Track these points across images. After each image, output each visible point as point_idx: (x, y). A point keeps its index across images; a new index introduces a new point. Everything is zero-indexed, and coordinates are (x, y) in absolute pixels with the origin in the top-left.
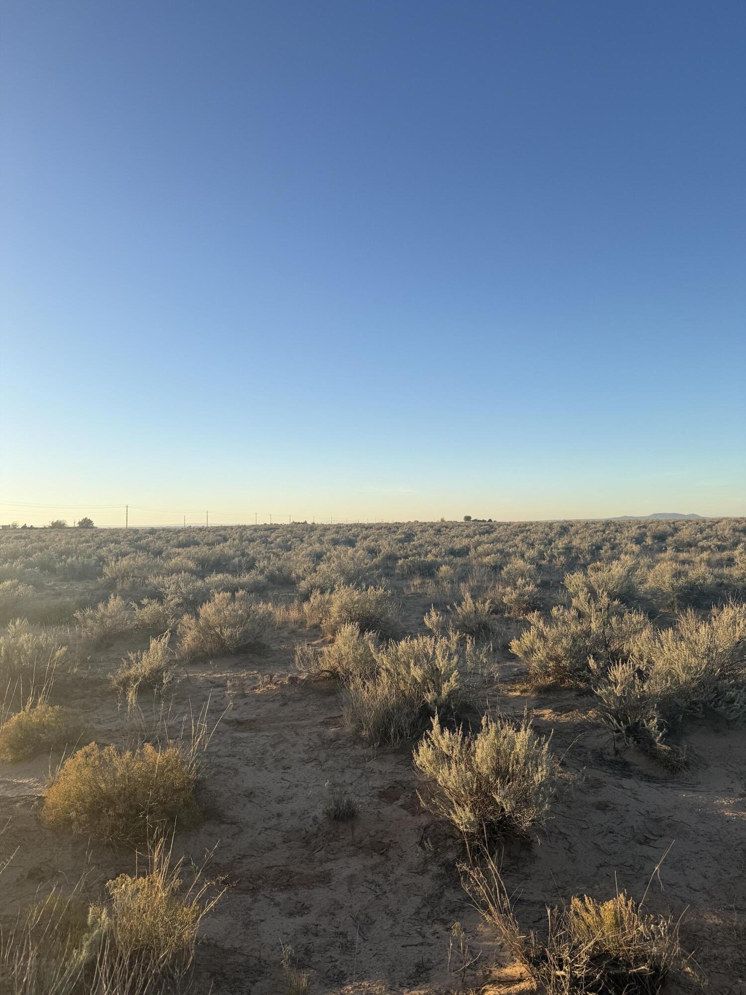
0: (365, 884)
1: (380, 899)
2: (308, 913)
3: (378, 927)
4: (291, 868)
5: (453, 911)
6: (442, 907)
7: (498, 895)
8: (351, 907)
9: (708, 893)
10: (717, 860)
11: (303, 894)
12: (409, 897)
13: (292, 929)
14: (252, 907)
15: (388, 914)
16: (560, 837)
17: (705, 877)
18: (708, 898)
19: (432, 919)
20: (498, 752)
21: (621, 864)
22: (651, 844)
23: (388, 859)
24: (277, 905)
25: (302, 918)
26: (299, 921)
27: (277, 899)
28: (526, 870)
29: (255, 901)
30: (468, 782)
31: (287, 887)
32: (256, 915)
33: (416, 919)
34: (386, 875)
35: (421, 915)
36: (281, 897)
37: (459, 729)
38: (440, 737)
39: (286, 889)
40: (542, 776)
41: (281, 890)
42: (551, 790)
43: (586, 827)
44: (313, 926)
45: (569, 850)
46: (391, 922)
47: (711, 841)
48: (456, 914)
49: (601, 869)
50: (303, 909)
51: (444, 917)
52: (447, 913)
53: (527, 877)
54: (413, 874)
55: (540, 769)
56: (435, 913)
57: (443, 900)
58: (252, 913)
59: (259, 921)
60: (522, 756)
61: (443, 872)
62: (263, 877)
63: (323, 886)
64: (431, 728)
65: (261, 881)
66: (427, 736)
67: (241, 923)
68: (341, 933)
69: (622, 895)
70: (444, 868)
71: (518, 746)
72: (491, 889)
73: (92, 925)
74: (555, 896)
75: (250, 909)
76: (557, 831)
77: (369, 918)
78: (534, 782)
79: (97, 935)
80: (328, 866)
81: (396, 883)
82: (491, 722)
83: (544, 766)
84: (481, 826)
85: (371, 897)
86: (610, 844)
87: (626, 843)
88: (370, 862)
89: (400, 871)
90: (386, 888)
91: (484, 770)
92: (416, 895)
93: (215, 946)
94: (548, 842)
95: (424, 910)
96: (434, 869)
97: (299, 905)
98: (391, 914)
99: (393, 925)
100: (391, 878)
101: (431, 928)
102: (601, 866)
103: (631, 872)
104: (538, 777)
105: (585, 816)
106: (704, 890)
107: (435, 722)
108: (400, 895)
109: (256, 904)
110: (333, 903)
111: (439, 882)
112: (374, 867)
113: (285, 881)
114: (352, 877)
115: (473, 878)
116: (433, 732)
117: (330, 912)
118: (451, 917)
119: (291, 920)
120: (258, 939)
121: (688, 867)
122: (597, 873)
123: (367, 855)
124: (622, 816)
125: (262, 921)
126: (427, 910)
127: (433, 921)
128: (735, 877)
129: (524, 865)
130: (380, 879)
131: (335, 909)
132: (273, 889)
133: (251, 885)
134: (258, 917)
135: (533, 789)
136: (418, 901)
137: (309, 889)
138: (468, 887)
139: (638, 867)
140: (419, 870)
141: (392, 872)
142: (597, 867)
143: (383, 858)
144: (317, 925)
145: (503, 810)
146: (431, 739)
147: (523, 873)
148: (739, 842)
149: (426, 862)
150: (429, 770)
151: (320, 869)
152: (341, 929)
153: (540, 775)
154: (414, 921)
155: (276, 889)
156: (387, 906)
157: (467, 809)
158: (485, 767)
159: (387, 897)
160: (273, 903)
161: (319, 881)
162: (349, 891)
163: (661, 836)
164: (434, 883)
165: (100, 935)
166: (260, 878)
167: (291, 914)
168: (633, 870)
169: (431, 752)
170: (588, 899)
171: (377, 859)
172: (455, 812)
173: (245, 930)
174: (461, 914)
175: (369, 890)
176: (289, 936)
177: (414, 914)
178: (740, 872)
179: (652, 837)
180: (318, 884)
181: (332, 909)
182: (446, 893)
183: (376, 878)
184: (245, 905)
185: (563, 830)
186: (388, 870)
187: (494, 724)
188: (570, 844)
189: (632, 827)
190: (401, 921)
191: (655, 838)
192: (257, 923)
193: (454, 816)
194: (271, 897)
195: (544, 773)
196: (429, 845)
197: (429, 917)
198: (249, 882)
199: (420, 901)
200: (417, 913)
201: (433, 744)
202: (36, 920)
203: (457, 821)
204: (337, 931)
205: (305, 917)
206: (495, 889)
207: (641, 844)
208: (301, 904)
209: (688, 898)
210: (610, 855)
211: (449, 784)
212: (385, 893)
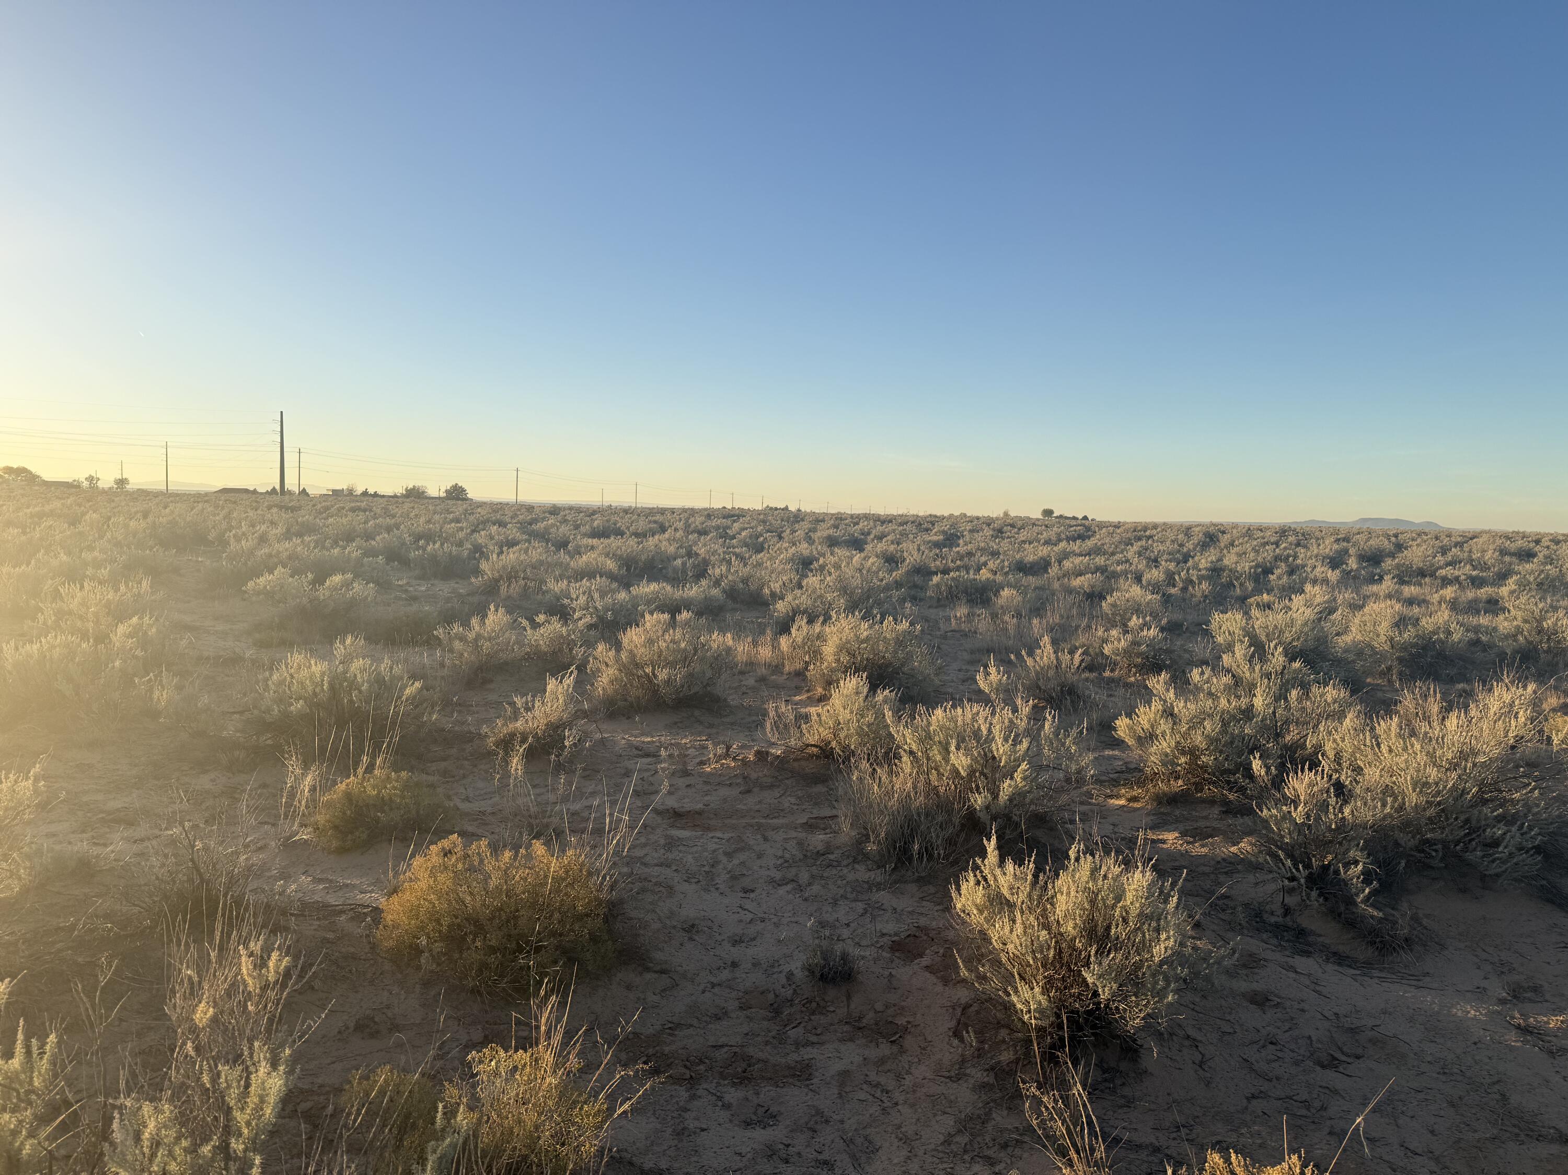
0: (865, 1086)
1: (889, 1114)
2: (774, 1125)
3: (883, 1158)
4: (751, 1051)
5: (1005, 1146)
6: (988, 1138)
7: (1086, 1136)
8: (842, 1122)
9: (1437, 1160)
10: (1453, 1106)
11: (767, 1093)
12: (935, 1115)
13: (748, 1149)
14: (688, 1107)
15: (901, 1139)
16: (1187, 1043)
17: (1432, 1132)
18: (1435, 1169)
19: (971, 1154)
20: (1093, 902)
21: (1287, 1097)
22: (1341, 1069)
23: (902, 1051)
24: (727, 1106)
25: (762, 1131)
26: (760, 1135)
27: (727, 1098)
28: (1127, 1091)
29: (693, 1097)
30: (1042, 947)
31: (743, 1079)
32: (695, 1119)
33: (945, 1153)
34: (899, 1077)
35: (953, 1147)
36: (733, 1095)
37: (1029, 861)
38: (998, 872)
39: (741, 1083)
40: (1166, 948)
41: (734, 1084)
42: (1179, 971)
43: (1231, 1030)
44: (781, 1146)
45: (1200, 1066)
46: (904, 1153)
47: (1445, 1073)
48: (1010, 1150)
49: (1254, 1102)
50: (767, 1118)
51: (990, 1153)
52: (996, 1148)
53: (1129, 1103)
54: (943, 1079)
55: (1163, 936)
56: (976, 1146)
57: (990, 1126)
58: (686, 1115)
59: (698, 1130)
60: (1134, 912)
61: (991, 1079)
62: (707, 1061)
63: (798, 1084)
64: (983, 854)
65: (702, 1067)
66: (976, 868)
67: (670, 1130)
68: (826, 1163)
69: (1295, 1158)
70: (992, 1074)
71: (1129, 896)
72: (1075, 1128)
73: (443, 1130)
74: (1174, 1139)
75: (686, 1110)
76: (1181, 1033)
77: (870, 1142)
78: (1152, 956)
79: (450, 1145)
80: (808, 1053)
81: (914, 1091)
82: (1085, 854)
83: (1172, 933)
84: (1058, 1016)
85: (874, 1109)
86: (1269, 1062)
87: (1297, 1063)
88: (873, 1053)
89: (922, 1071)
90: (898, 1096)
91: (1069, 928)
92: (945, 1113)
93: (631, 1163)
94: (1166, 1050)
95: (958, 1139)
96: (977, 1074)
97: (761, 1111)
98: (905, 1140)
99: (909, 1158)
100: (907, 1082)
101: (969, 1169)
102: (1254, 1097)
103: (1304, 1112)
104: (1159, 951)
105: (1230, 1013)
106: (1431, 1155)
107: (991, 846)
108: (920, 1110)
109: (695, 1103)
110: (813, 1112)
111: (984, 1097)
112: (882, 1061)
113: (740, 1070)
114: (845, 1075)
115: (1047, 1108)
116: (986, 861)
117: (809, 1126)
118: (1002, 1155)
119: (749, 1133)
120: (695, 1159)
121: (1403, 1113)
122: (1246, 1108)
123: (871, 1042)
124: (1292, 1019)
125: (703, 1130)
126: (963, 1139)
127: (972, 1159)
128: (1487, 1139)
129: (1124, 1084)
130: (888, 1081)
131: (816, 1123)
132: (722, 1082)
133: (688, 1072)
134: (697, 1124)
135: (1149, 967)
136: (947, 1123)
137: (777, 1086)
138: (1036, 1119)
139: (1317, 1104)
140: (953, 1074)
141: (908, 1073)
142: (1247, 1098)
143: (895, 1048)
144: (788, 1146)
145: (1096, 994)
146: (981, 872)
147: (1123, 1097)
148: (1495, 1079)
149: (963, 1061)
150: (977, 919)
151: (795, 1056)
152: (825, 1156)
153: (1162, 946)
154: (941, 1155)
155: (726, 1082)
156: (900, 1127)
157: (1037, 990)
158: (1071, 924)
159: (899, 1111)
160: (720, 1103)
161: (794, 1076)
162: (840, 1096)
163: (1358, 1057)
164: (977, 1097)
165: (453, 1146)
166: (701, 1062)
167: (748, 1124)
168: (1308, 1109)
169: (981, 891)
170: (1237, 1157)
171: (885, 1049)
172: (1016, 991)
173: (676, 1142)
174: (1018, 1152)
175: (871, 1098)
176: (744, 1159)
177: (942, 1144)
178: (1495, 1132)
179: (1343, 1058)
180: (791, 1080)
181: (812, 1123)
182: (994, 1115)
183: (882, 1080)
184: (677, 1103)
185: (1192, 1032)
186: (903, 1067)
187: (1089, 858)
188: (1203, 1055)
189: (1310, 1038)
190: (921, 1153)
191: (1349, 1060)
192: (695, 1133)
193: (1014, 999)
194: (718, 1094)
195: (1171, 943)
196: (971, 1037)
197: (965, 1151)
198: (685, 1067)
199: (952, 1123)
200: (947, 1142)
201: (986, 880)
202: (355, 1120)
203: (1019, 1006)
204: (820, 1157)
205: (769, 1131)
206: (1082, 1129)
207: (1323, 1067)
208: (763, 1110)
209: (1401, 1164)
210: (1270, 1080)
211: (1010, 947)
212: (896, 1104)
